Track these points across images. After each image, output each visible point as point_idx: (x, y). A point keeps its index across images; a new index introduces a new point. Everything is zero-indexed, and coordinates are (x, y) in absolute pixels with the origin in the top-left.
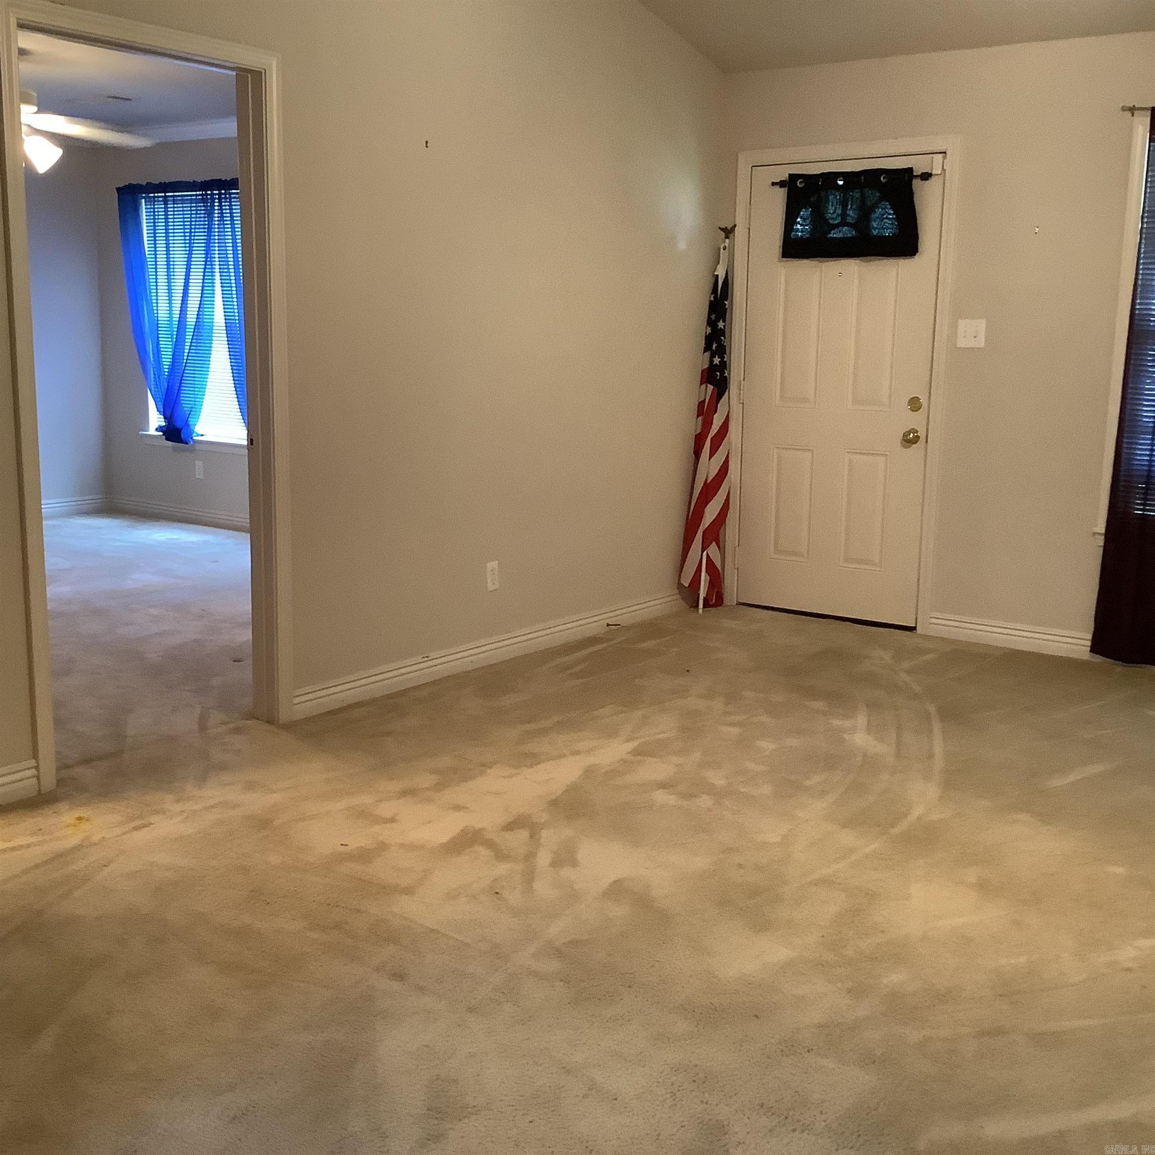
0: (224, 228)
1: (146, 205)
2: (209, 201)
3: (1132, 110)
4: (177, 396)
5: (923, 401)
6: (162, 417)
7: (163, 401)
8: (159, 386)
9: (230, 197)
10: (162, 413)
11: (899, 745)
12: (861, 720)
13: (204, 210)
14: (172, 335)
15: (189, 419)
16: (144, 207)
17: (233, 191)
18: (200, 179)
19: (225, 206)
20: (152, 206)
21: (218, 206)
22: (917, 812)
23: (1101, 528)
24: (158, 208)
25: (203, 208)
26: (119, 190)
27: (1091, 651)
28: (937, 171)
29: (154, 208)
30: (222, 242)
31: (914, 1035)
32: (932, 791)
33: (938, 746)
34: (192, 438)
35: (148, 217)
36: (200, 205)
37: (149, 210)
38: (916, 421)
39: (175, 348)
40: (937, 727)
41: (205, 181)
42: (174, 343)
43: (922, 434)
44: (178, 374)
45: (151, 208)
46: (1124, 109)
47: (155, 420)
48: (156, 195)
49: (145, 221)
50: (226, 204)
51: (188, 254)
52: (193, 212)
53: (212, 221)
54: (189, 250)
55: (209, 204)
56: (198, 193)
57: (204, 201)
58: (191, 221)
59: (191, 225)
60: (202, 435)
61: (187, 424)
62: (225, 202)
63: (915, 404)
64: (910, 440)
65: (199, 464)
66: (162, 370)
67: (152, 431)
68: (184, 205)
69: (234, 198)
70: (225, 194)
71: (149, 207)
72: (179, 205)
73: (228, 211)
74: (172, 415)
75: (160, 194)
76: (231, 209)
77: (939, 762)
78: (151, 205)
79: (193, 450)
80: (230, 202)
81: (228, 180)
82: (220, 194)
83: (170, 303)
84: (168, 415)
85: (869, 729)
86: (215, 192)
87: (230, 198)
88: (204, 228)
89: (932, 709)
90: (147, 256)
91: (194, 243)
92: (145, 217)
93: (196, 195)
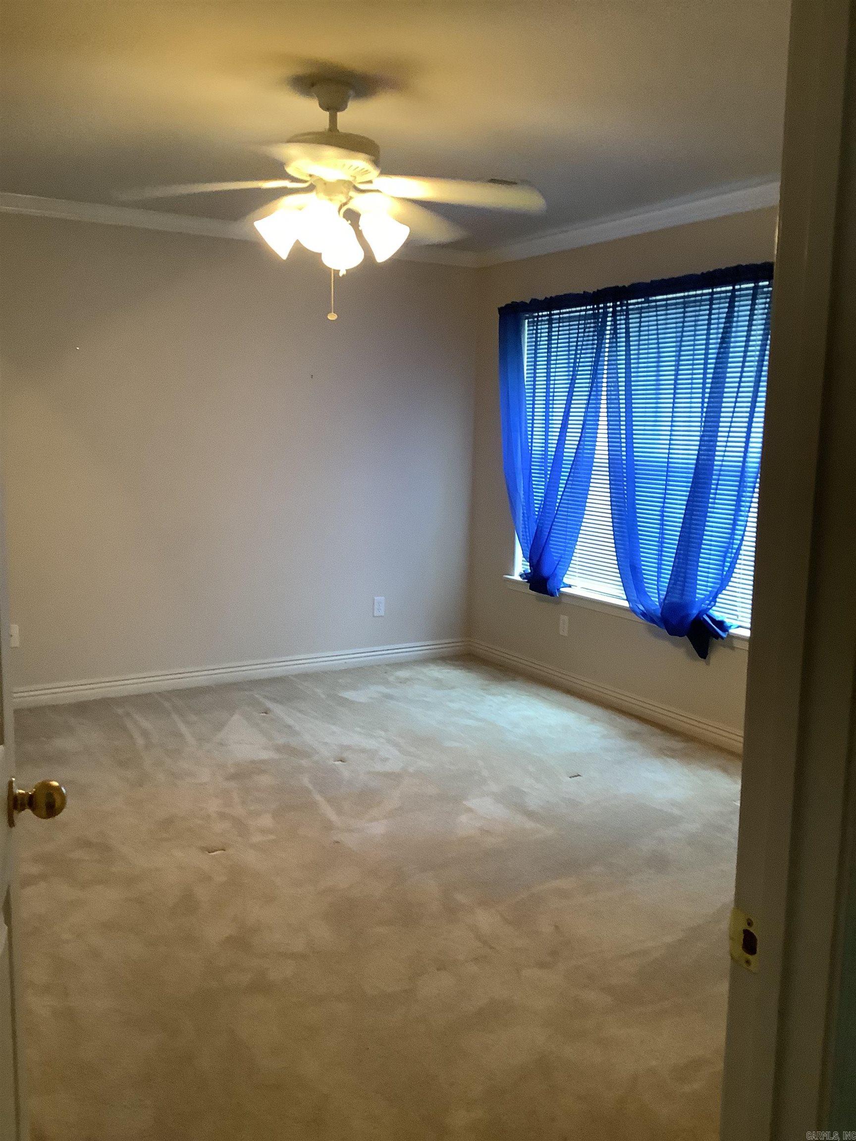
0: (617, 351)
1: (528, 326)
2: (601, 316)
4: (546, 541)
6: (528, 564)
7: (530, 546)
8: (527, 530)
9: (627, 308)
10: (528, 560)
13: (593, 327)
14: (546, 474)
15: (557, 569)
16: (526, 328)
17: (632, 301)
18: (592, 288)
19: (620, 320)
20: (535, 327)
21: (611, 321)
24: (541, 329)
25: (592, 325)
26: (501, 310)
29: (537, 329)
30: (613, 363)
34: (558, 590)
35: (529, 340)
36: (589, 321)
37: (531, 332)
39: (547, 489)
41: (598, 290)
42: (547, 484)
44: (549, 519)
45: (533, 330)
47: (520, 566)
48: (540, 314)
49: (526, 344)
50: (622, 317)
51: (572, 379)
52: (580, 331)
53: (603, 339)
54: (573, 375)
55: (600, 320)
56: (588, 307)
57: (595, 316)
58: (577, 342)
59: (577, 346)
60: (570, 586)
61: (554, 574)
62: (621, 315)
65: (564, 618)
66: (532, 509)
67: (516, 577)
68: (571, 323)
69: (632, 309)
70: (621, 305)
71: (532, 328)
72: (565, 324)
73: (624, 326)
74: (539, 561)
75: (544, 313)
76: (627, 324)
78: (533, 326)
79: (558, 602)
80: (627, 315)
81: (627, 286)
82: (614, 307)
83: (546, 435)
84: (535, 561)
86: (608, 304)
87: (627, 310)
88: (593, 349)
90: (526, 383)
91: (578, 371)
92: (526, 340)
93: (586, 310)
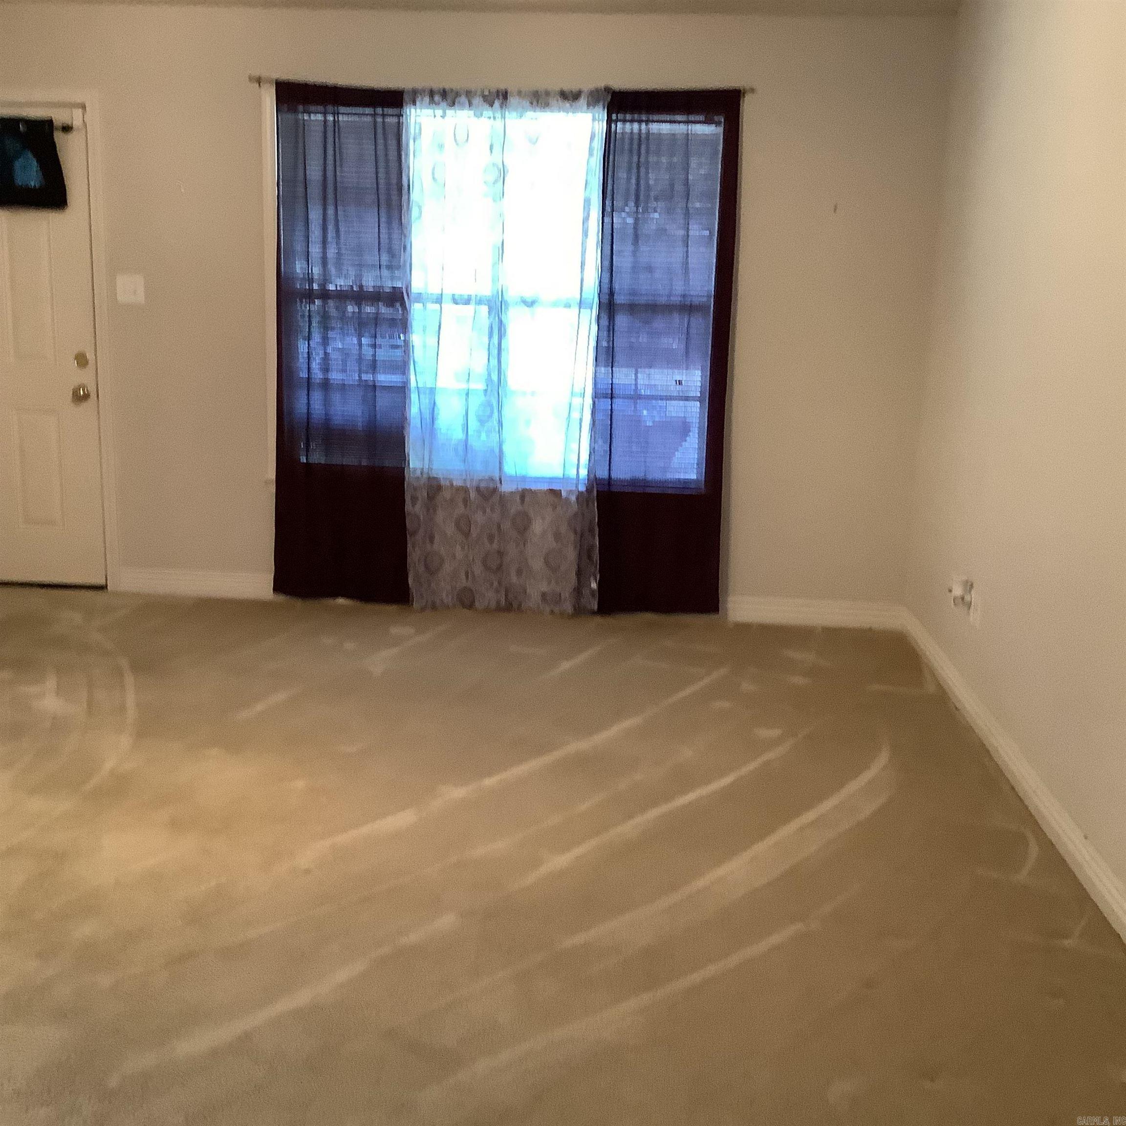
3: (259, 81)
5: (90, 356)
11: (90, 704)
12: (51, 683)
22: (109, 765)
23: (272, 474)
27: (274, 589)
28: (77, 123)
31: (105, 980)
32: (125, 741)
33: (131, 699)
38: (85, 377)
40: (129, 679)
43: (92, 389)
46: (251, 79)
63: (81, 360)
64: (80, 397)
77: (131, 713)
85: (59, 692)
89: (124, 663)
